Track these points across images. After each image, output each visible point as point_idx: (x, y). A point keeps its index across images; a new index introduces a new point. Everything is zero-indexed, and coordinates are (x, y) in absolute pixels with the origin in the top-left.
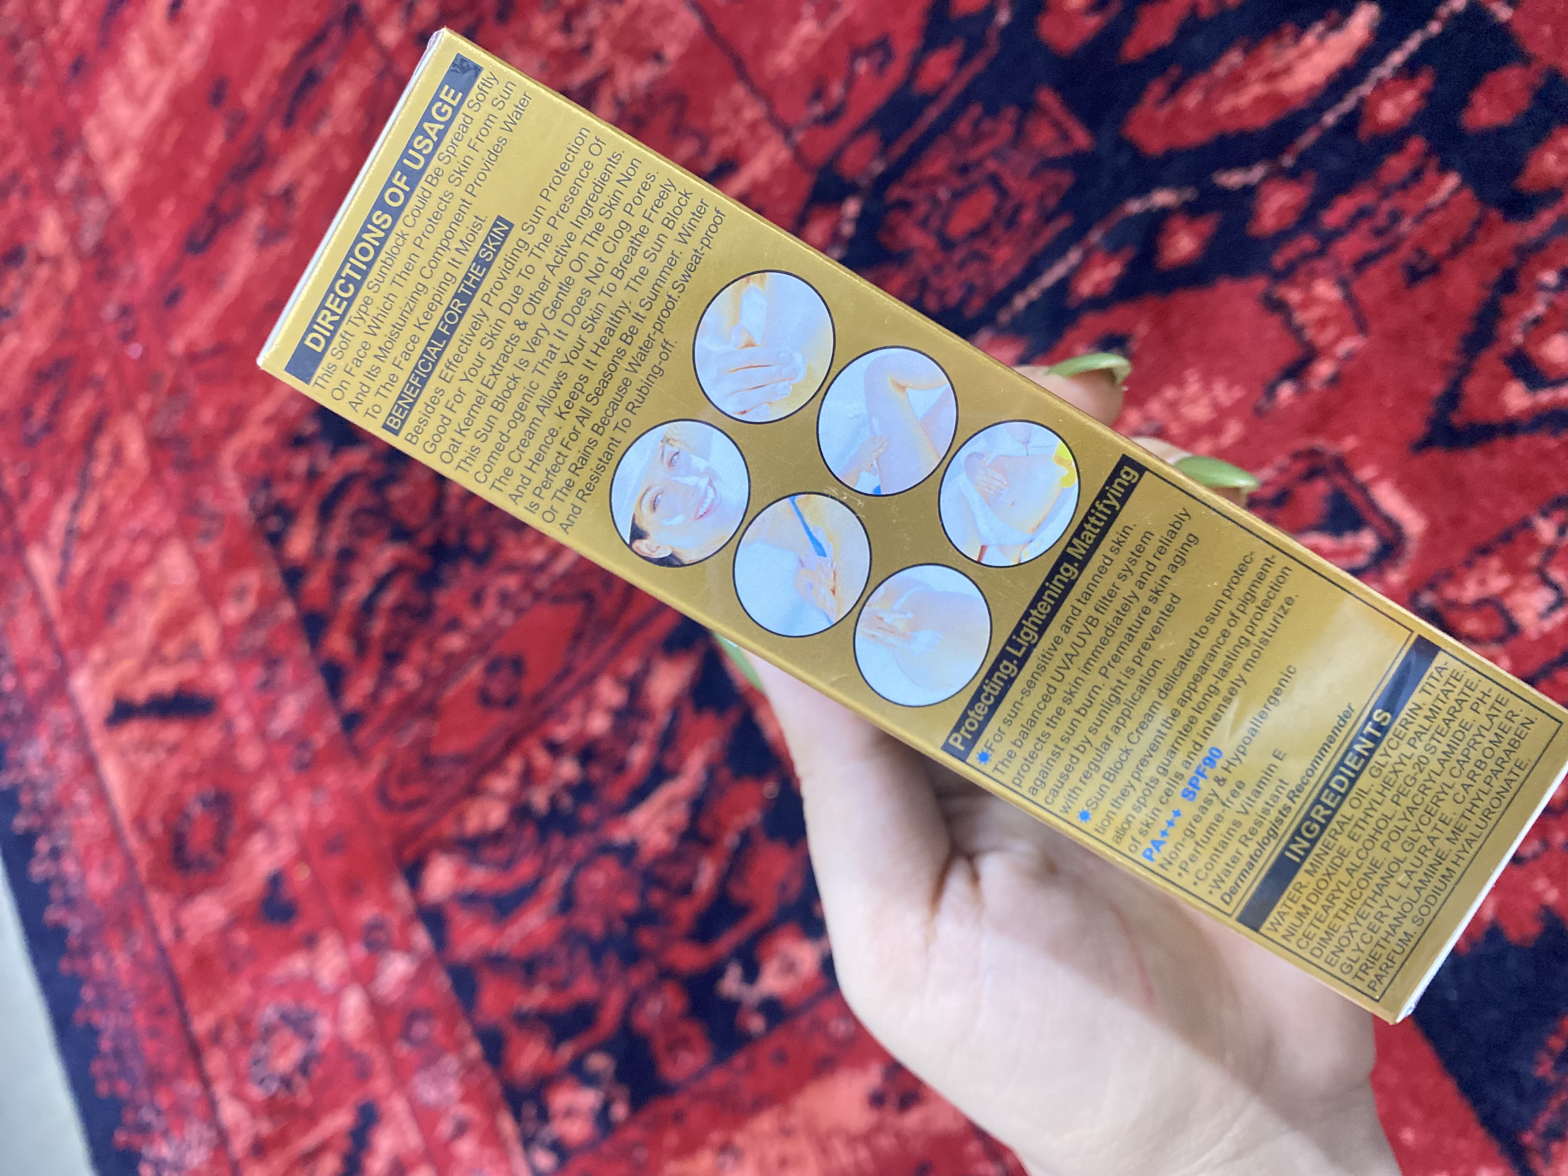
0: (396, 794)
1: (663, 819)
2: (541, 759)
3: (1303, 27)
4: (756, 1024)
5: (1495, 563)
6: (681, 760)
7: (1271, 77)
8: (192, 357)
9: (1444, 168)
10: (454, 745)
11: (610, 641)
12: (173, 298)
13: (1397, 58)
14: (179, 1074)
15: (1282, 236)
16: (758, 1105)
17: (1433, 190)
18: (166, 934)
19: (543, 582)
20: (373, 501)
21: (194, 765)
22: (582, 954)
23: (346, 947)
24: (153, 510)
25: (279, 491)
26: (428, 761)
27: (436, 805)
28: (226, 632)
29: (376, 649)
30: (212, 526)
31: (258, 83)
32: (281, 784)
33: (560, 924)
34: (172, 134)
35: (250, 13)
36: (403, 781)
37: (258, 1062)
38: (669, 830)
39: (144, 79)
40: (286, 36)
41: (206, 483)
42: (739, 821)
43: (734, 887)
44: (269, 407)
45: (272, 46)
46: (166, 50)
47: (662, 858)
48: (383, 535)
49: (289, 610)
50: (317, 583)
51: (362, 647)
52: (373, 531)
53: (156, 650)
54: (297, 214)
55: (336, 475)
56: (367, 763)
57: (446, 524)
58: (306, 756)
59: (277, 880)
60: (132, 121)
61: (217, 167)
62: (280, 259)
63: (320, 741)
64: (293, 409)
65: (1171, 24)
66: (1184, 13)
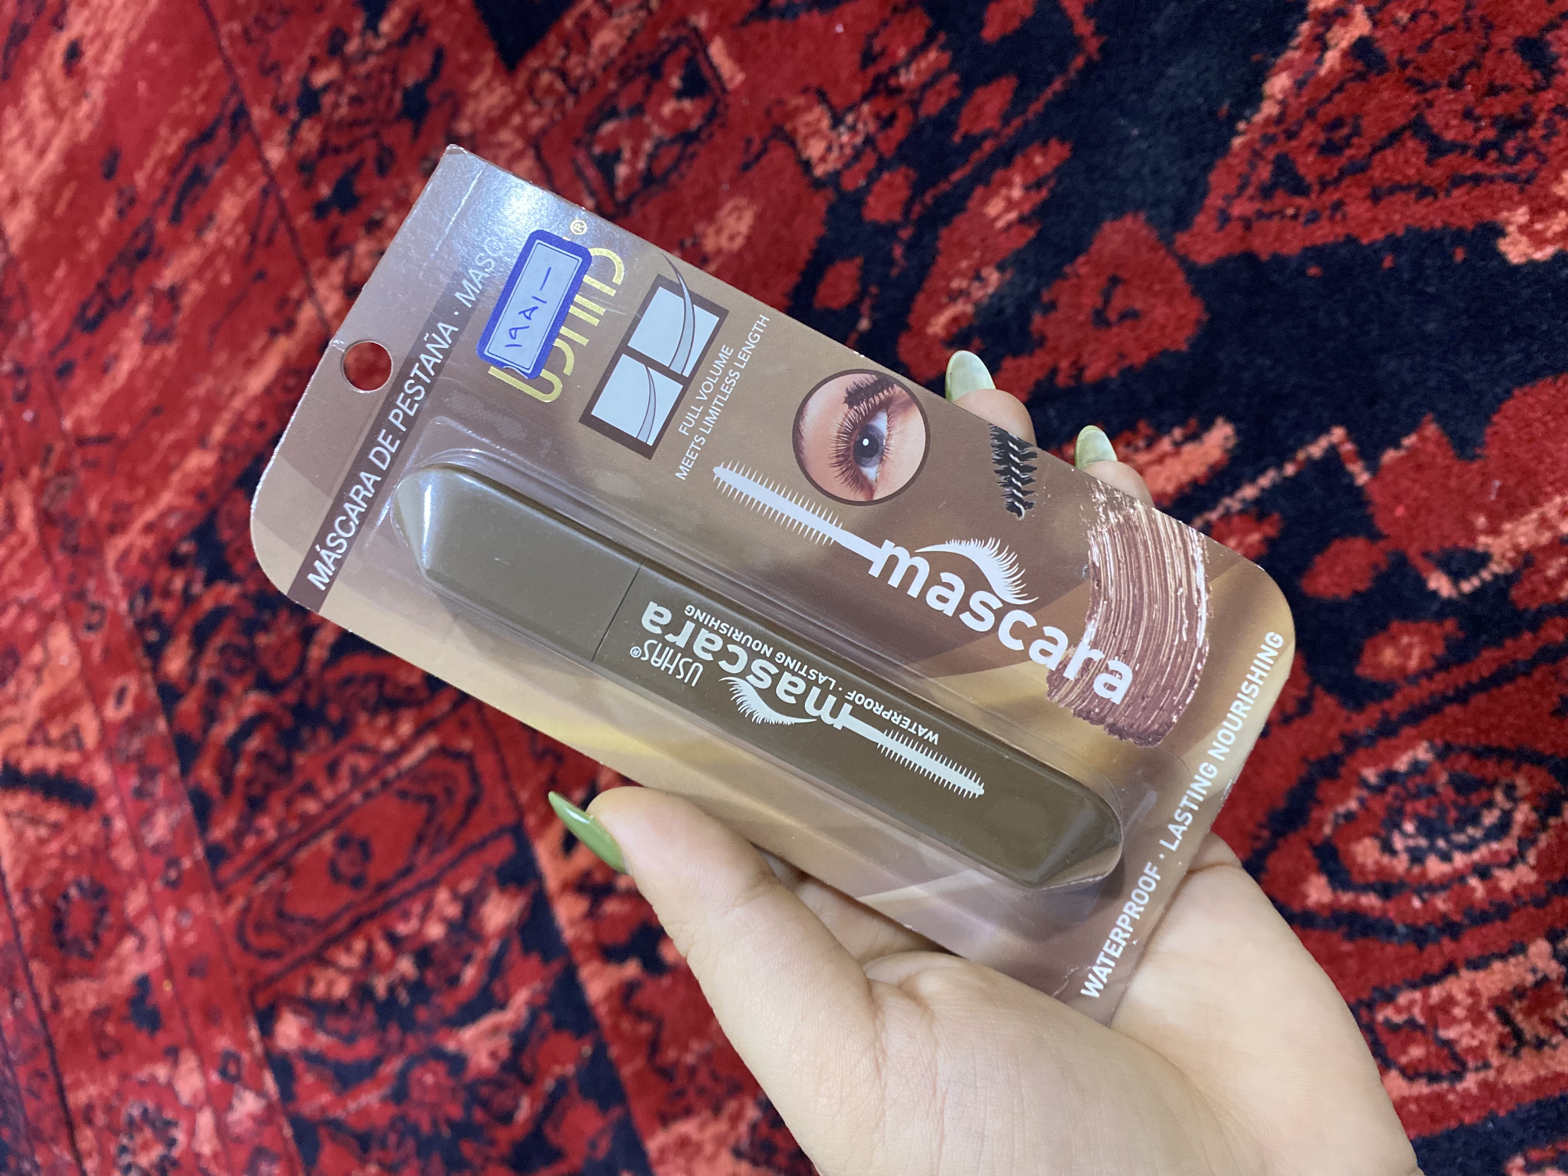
0: (254, 939)
1: (490, 1044)
2: (382, 948)
3: (1160, 430)
6: (508, 994)
8: (80, 439)
10: (306, 908)
11: (449, 853)
12: (65, 371)
13: (1249, 492)
19: (391, 772)
20: (241, 640)
21: (72, 850)
22: (410, 1145)
23: (203, 1068)
24: (41, 582)
25: (156, 604)
26: (280, 914)
27: (288, 959)
28: (105, 727)
29: (239, 788)
30: (95, 618)
31: (149, 164)
32: (150, 892)
33: (392, 1110)
34: (67, 195)
35: (142, 86)
36: (259, 927)
37: (124, 1150)
38: (493, 1055)
39: (44, 126)
40: (176, 124)
41: (90, 574)
42: (557, 1069)
43: (548, 1129)
44: (150, 514)
45: (164, 131)
46: (63, 102)
47: (486, 1079)
48: (249, 678)
49: (161, 725)
50: (189, 705)
51: (228, 783)
52: (242, 672)
53: (40, 726)
54: (180, 317)
55: (208, 604)
56: (227, 900)
57: (307, 685)
58: (173, 874)
59: (143, 983)
60: (30, 169)
61: (107, 243)
62: (163, 361)
63: (187, 863)
64: (172, 522)
65: (1029, 384)
66: (1042, 374)
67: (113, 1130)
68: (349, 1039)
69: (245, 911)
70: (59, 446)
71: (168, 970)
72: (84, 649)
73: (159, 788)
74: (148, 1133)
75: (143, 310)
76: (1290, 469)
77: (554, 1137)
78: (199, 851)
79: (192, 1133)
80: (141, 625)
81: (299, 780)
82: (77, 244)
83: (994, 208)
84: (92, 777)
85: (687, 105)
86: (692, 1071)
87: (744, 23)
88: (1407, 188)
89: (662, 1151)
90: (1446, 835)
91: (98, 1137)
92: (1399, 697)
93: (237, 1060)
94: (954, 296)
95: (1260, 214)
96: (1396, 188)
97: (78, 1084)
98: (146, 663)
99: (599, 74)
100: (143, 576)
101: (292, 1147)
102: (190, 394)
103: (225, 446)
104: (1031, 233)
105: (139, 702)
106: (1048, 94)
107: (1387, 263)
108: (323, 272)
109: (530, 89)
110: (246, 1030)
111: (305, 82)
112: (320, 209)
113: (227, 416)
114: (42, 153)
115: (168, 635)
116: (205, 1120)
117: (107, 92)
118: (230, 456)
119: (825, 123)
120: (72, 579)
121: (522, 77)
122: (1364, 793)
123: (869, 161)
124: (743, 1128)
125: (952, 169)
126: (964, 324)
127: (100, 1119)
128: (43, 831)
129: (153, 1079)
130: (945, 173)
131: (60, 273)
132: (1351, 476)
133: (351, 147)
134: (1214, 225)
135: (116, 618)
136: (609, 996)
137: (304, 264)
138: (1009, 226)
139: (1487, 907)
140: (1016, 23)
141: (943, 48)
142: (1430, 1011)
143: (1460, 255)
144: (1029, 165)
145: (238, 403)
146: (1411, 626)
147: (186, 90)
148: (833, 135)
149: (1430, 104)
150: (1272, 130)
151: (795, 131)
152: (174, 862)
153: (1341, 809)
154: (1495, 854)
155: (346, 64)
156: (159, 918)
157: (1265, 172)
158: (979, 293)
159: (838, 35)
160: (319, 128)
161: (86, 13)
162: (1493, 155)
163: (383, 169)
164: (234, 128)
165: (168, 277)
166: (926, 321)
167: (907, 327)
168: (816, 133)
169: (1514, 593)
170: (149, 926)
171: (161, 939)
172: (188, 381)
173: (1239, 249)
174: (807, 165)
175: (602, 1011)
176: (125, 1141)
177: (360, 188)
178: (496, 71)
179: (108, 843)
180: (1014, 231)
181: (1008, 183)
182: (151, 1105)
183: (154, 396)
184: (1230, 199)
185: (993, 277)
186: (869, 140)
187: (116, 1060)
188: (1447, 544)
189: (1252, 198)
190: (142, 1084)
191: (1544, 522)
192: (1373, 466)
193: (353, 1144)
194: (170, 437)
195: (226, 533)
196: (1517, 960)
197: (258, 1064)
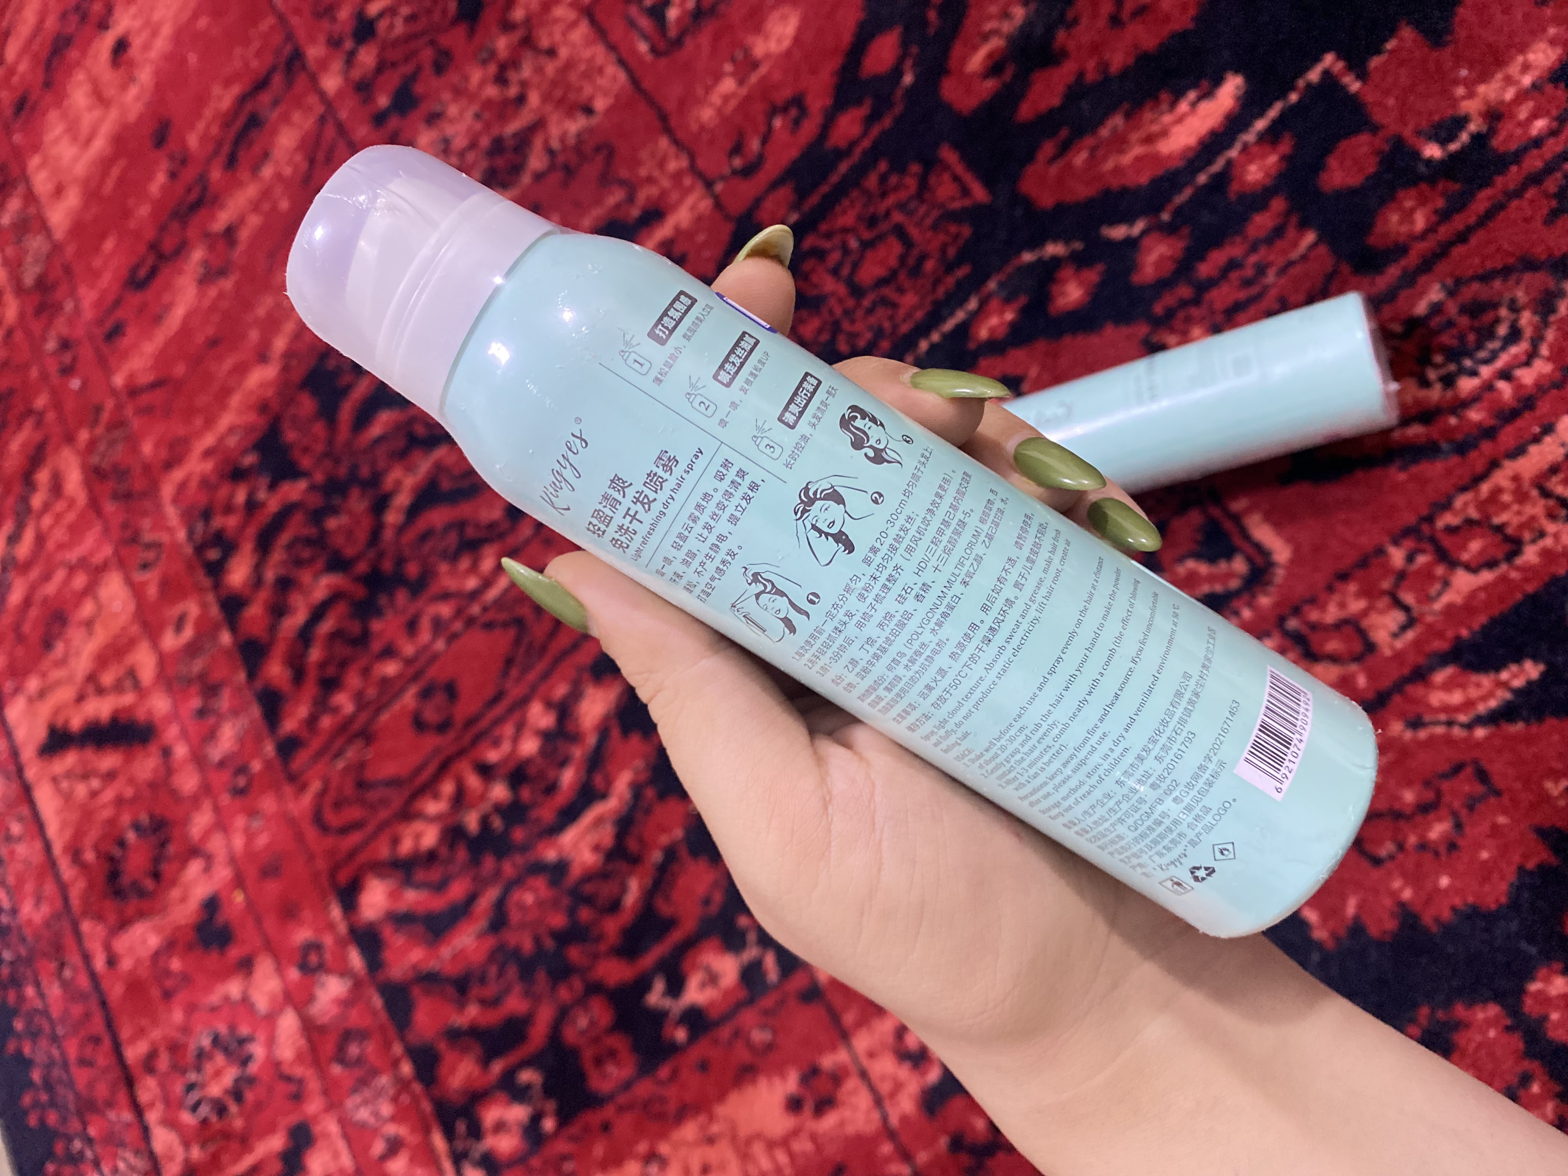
0: (333, 819)
1: (592, 838)
2: (473, 781)
3: (1178, 95)
4: (681, 1035)
5: (1352, 587)
6: (609, 782)
7: (1150, 139)
8: (133, 391)
9: (1303, 225)
10: (388, 769)
11: (541, 667)
12: (115, 333)
13: (1261, 125)
14: (110, 1104)
15: (1163, 285)
16: (681, 1115)
17: (1295, 244)
18: (99, 963)
19: (475, 609)
20: (310, 530)
21: (129, 792)
22: (512, 972)
23: (280, 970)
24: (90, 540)
25: (218, 522)
26: (361, 785)
27: (370, 828)
28: (163, 660)
29: (312, 676)
30: (150, 555)
31: (201, 126)
32: (217, 809)
33: (491, 942)
34: (115, 172)
35: (193, 59)
37: (191, 1087)
38: (596, 848)
39: (88, 119)
40: (230, 81)
41: (145, 513)
42: (664, 840)
44: (209, 440)
45: (217, 90)
46: (110, 92)
47: (590, 876)
48: (320, 564)
49: (226, 638)
50: (255, 611)
51: (299, 674)
52: (311, 561)
53: (92, 678)
54: (237, 252)
55: (274, 505)
56: (303, 788)
57: (382, 552)
58: (242, 782)
59: (212, 905)
60: (76, 159)
61: (159, 205)
62: (221, 295)
63: (256, 766)
64: (232, 441)
65: (1060, 89)
66: (1072, 79)
67: (179, 1068)
68: (440, 887)
69: (322, 794)
70: (110, 404)
71: (239, 881)
72: (137, 590)
73: (224, 701)
74: (220, 1059)
75: (198, 255)
76: (1294, 97)
77: (664, 909)
78: (269, 749)
79: (271, 1042)
80: (200, 549)
81: (376, 646)
82: (127, 214)
84: (150, 712)
90: (1470, 355)
91: (162, 1085)
92: (1412, 252)
93: (318, 947)
94: (986, 36)
97: (137, 1035)
98: (206, 582)
100: (202, 499)
101: (383, 1017)
102: (249, 317)
103: (288, 355)
105: (201, 622)
110: (327, 913)
111: (360, 15)
112: (379, 119)
114: (88, 141)
115: (229, 550)
116: (287, 1022)
117: (157, 73)
118: (293, 362)
120: (125, 526)
126: (998, 57)
127: (164, 1061)
128: (95, 783)
129: (225, 999)
131: (109, 245)
132: (1344, 88)
133: (407, 59)
135: (175, 546)
139: (1515, 404)
142: (1482, 505)
147: (238, 51)
152: (242, 770)
154: (1514, 357)
156: (227, 831)
158: (1006, 27)
160: (375, 51)
161: (133, 10)
163: (439, 68)
164: (289, 71)
165: (222, 219)
166: (964, 60)
167: (946, 72)
169: (1493, 142)
170: (216, 843)
171: (230, 851)
172: (247, 306)
176: (192, 1076)
177: (419, 89)
179: (169, 771)
183: (210, 331)
185: (1019, 12)
187: (181, 996)
188: (1436, 118)
190: (213, 1009)
191: (1509, 80)
192: (1362, 75)
193: (451, 990)
194: (228, 363)
195: (290, 435)
196: (1548, 439)
197: (342, 944)
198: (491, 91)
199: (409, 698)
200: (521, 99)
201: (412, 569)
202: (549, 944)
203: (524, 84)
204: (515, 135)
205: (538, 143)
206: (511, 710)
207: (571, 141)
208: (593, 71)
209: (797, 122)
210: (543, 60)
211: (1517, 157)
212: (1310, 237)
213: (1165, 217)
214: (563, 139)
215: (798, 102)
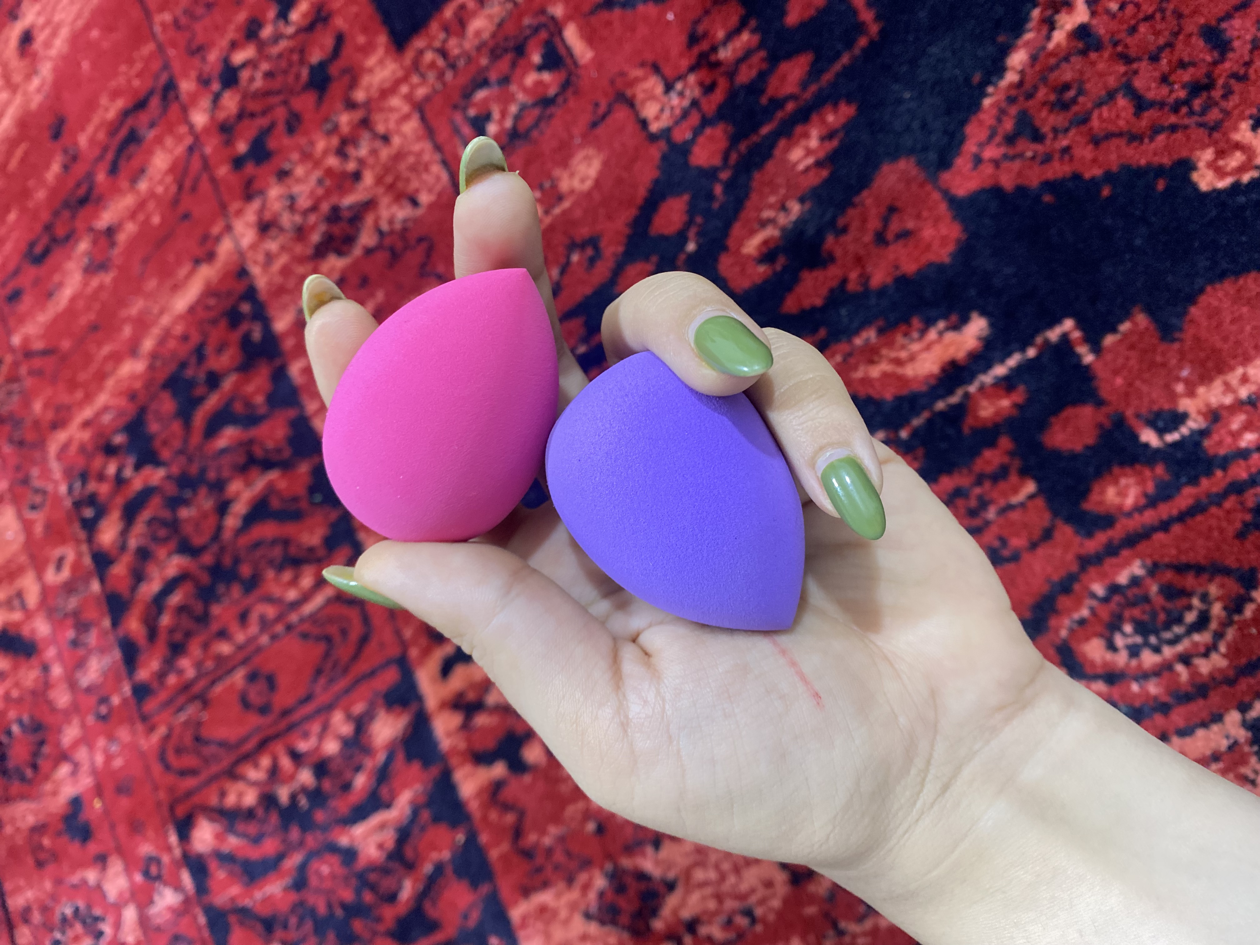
0: (174, 761)
1: (377, 838)
2: (286, 763)
3: (929, 323)
6: (392, 796)
7: (898, 361)
8: (27, 353)
9: (1025, 473)
10: (221, 733)
11: (344, 682)
12: (14, 297)
13: (1000, 370)
17: (1015, 490)
19: (294, 618)
20: (166, 514)
21: (15, 694)
22: (309, 926)
23: (128, 870)
25: (92, 486)
26: (198, 739)
27: (204, 776)
28: (45, 590)
29: (163, 637)
30: (38, 499)
31: (90, 129)
32: (83, 725)
33: (294, 897)
34: (19, 153)
35: (86, 65)
36: (179, 751)
38: (380, 846)
40: (115, 94)
41: (34, 462)
42: (435, 856)
43: (427, 906)
44: (87, 413)
45: (104, 100)
46: (17, 78)
47: (373, 868)
48: (173, 544)
49: (95, 586)
50: (119, 569)
51: (152, 633)
52: (166, 540)
54: (116, 252)
55: (137, 485)
56: (151, 729)
57: (222, 549)
58: (103, 710)
59: (76, 803)
61: (54, 192)
62: (101, 287)
63: (116, 700)
64: (107, 418)
65: (824, 291)
66: (835, 284)
67: (48, 927)
68: (257, 840)
69: (167, 738)
70: (9, 359)
71: (99, 790)
72: (27, 526)
73: (92, 638)
74: (79, 928)
75: (83, 246)
76: (1031, 352)
77: (432, 911)
78: (127, 689)
79: (117, 925)
80: (78, 505)
81: (215, 627)
82: (26, 194)
83: (796, 154)
84: (33, 631)
85: (546, 76)
86: (549, 852)
87: (592, 13)
88: (1120, 135)
89: (524, 919)
90: (1156, 633)
91: (34, 934)
92: (1118, 526)
93: (158, 861)
94: (764, 224)
95: (1005, 156)
96: (1109, 136)
97: (18, 890)
98: (82, 535)
99: (474, 53)
100: (81, 463)
101: (206, 934)
102: (124, 313)
103: (154, 355)
104: (825, 173)
105: (76, 567)
106: (837, 67)
107: (1106, 192)
108: (239, 213)
109: (416, 65)
110: (165, 837)
111: (226, 61)
112: (238, 162)
113: (156, 331)
115: (101, 512)
116: (130, 914)
117: (55, 70)
118: (158, 363)
119: (659, 89)
120: (18, 468)
121: (409, 55)
122: (1094, 603)
123: (695, 119)
124: (592, 896)
125: (760, 124)
126: (772, 245)
127: (37, 917)
129: (84, 882)
130: (755, 128)
131: (12, 216)
132: (1079, 357)
133: (264, 113)
134: (970, 166)
135: (57, 499)
136: (479, 794)
137: (223, 207)
138: (807, 169)
139: (1190, 689)
140: (812, 12)
141: (753, 31)
143: (1161, 185)
144: (823, 121)
145: (165, 320)
146: (1128, 470)
147: (123, 68)
148: (665, 99)
149: (1136, 72)
150: (1013, 92)
151: (634, 96)
152: (104, 700)
153: (1076, 616)
154: (1196, 645)
155: (261, 46)
156: (91, 747)
157: (1009, 125)
158: (783, 220)
159: (668, 22)
160: (237, 98)
161: (37, 7)
162: (1184, 110)
163: (291, 129)
164: (165, 98)
165: (106, 219)
166: (740, 244)
167: (725, 248)
168: (652, 97)
169: (1206, 443)
170: (82, 754)
171: (93, 763)
172: (122, 303)
173: (988, 184)
174: (644, 123)
175: (474, 807)
176: (58, 936)
177: (272, 144)
178: (387, 52)
179: (47, 684)
180: (811, 174)
181: (806, 136)
182: (81, 904)
183: (92, 316)
184: (982, 145)
185: (795, 208)
186: (695, 103)
187: (50, 868)
188: (1155, 408)
189: (999, 145)
190: (74, 887)
191: (1228, 388)
192: (1097, 349)
193: (259, 927)
194: (106, 349)
195: (154, 427)
196: (1215, 728)
197: (177, 865)
198: (332, 161)
199: (238, 677)
200: (357, 176)
201: (246, 570)
202: (339, 913)
203: (361, 162)
204: (350, 208)
205: (369, 220)
206: (318, 712)
207: (398, 226)
208: (419, 168)
209: (592, 261)
210: (378, 144)
211: (1225, 463)
212: (1030, 487)
213: (904, 434)
214: (391, 222)
215: (593, 242)
